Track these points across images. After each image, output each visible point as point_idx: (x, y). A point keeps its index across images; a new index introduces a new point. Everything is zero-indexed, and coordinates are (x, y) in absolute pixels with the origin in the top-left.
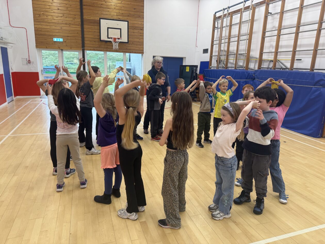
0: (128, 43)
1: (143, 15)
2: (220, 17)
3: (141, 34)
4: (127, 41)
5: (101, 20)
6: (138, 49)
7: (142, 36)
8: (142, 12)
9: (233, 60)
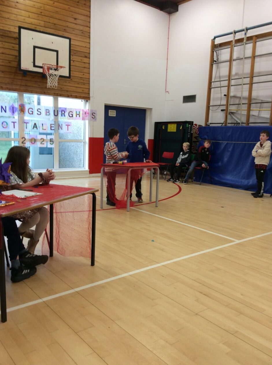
0: (69, 77)
1: (88, 31)
2: (221, 45)
3: (86, 65)
4: (68, 75)
5: (22, 30)
6: (80, 92)
7: (87, 67)
8: (87, 27)
9: (258, 111)
